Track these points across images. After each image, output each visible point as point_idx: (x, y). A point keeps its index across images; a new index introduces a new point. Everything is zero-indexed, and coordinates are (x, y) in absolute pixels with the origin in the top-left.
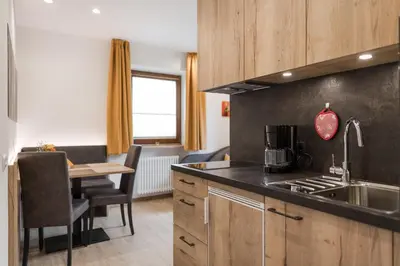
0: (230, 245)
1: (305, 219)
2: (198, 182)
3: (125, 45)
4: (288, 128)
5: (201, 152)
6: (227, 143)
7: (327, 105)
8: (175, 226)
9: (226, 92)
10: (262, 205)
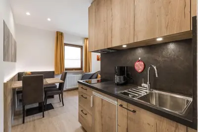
0: (102, 117)
1: (137, 112)
2: (88, 89)
3: (62, 34)
4: (125, 67)
5: (89, 73)
6: (99, 69)
7: (140, 59)
8: (79, 105)
9: (99, 52)
10: (116, 102)
